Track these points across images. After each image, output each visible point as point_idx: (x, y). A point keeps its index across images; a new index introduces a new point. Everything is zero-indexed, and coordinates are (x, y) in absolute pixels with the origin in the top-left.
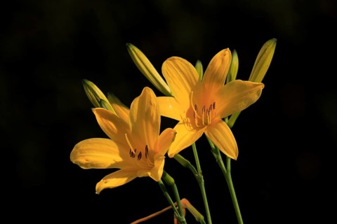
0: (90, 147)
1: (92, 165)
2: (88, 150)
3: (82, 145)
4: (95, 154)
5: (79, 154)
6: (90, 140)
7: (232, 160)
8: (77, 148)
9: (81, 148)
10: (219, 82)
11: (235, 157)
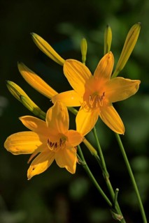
0: (18, 139)
1: (21, 152)
2: (17, 141)
3: (12, 137)
4: (22, 143)
5: (11, 144)
6: (18, 134)
7: (120, 135)
8: (9, 140)
9: (12, 140)
10: (106, 77)
11: (122, 133)
